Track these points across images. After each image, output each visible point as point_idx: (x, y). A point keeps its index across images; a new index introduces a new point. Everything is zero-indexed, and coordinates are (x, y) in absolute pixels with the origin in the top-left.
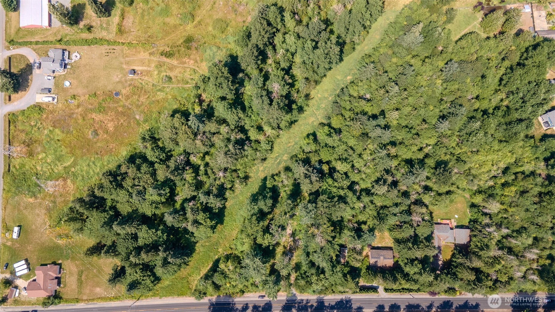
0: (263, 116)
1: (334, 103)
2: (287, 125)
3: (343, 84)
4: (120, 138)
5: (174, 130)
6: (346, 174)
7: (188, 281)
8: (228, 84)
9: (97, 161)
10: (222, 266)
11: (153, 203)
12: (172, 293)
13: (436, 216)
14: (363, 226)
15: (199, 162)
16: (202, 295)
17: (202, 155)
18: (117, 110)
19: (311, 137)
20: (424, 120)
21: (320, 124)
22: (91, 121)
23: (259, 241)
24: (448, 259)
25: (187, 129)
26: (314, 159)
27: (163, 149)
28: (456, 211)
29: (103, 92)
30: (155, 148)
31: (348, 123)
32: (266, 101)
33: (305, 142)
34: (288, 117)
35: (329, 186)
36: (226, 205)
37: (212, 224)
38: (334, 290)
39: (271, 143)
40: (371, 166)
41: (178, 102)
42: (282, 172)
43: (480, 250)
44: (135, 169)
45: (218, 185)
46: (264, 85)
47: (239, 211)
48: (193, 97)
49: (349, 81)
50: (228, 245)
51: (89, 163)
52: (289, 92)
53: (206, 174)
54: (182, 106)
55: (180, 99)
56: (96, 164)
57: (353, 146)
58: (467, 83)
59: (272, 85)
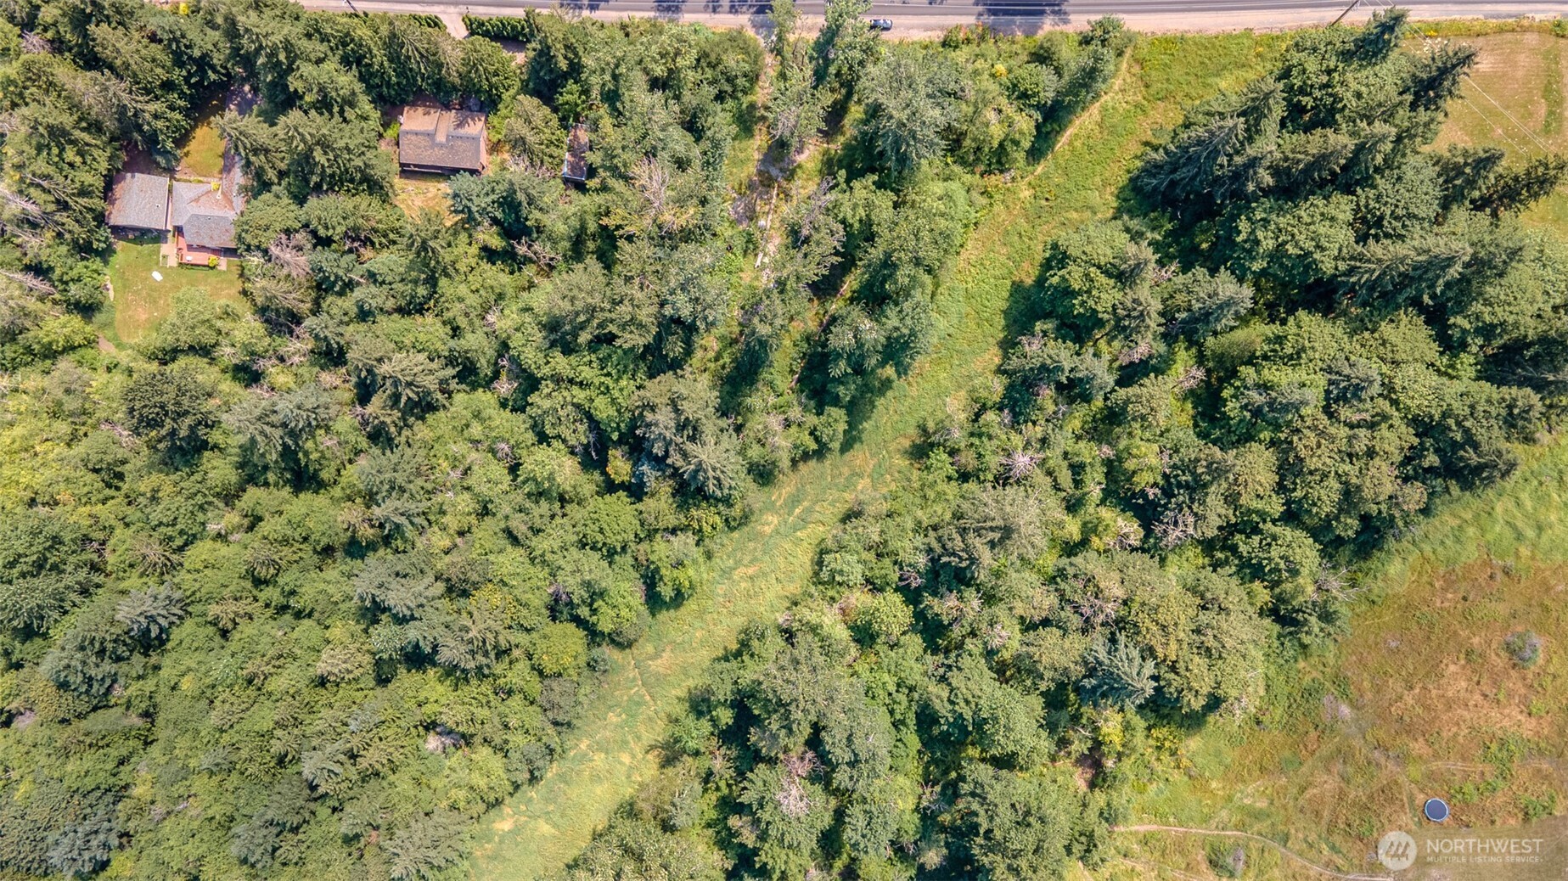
0: (852, 685)
1: (569, 724)
2: (755, 643)
3: (530, 800)
4: (1415, 628)
5: (1210, 642)
6: (543, 438)
7: (1147, 86)
8: (991, 819)
9: (1505, 543)
10: (1025, 123)
11: (1291, 357)
12: (1206, 48)
13: (231, 282)
14: (496, 243)
15: (1106, 514)
16: (1099, 32)
17: (1096, 542)
18: (1431, 744)
19: (666, 591)
20: (225, 634)
21: (630, 645)
22: (1537, 703)
23: (884, 201)
24: (205, 128)
25: (1156, 642)
26: (661, 503)
27: (1252, 571)
28: (155, 294)
29: (1493, 822)
30: (1285, 575)
31: (521, 638)
32: (834, 742)
33: (691, 572)
34: (750, 673)
35: (607, 388)
36: (1000, 352)
37: (1060, 273)
38: (622, 34)
39: (825, 576)
40: (445, 464)
41: (1185, 762)
42: (785, 463)
43: (70, 134)
44: (1367, 493)
45: (1034, 423)
46: (840, 815)
47: (951, 331)
48: (1125, 780)
49: (507, 810)
50: (999, 208)
51: (1539, 536)
52: (741, 774)
53: (1077, 469)
54: (1167, 744)
55: (1177, 777)
56: (1509, 534)
57: (509, 548)
58: (30, 778)
59: (808, 806)
